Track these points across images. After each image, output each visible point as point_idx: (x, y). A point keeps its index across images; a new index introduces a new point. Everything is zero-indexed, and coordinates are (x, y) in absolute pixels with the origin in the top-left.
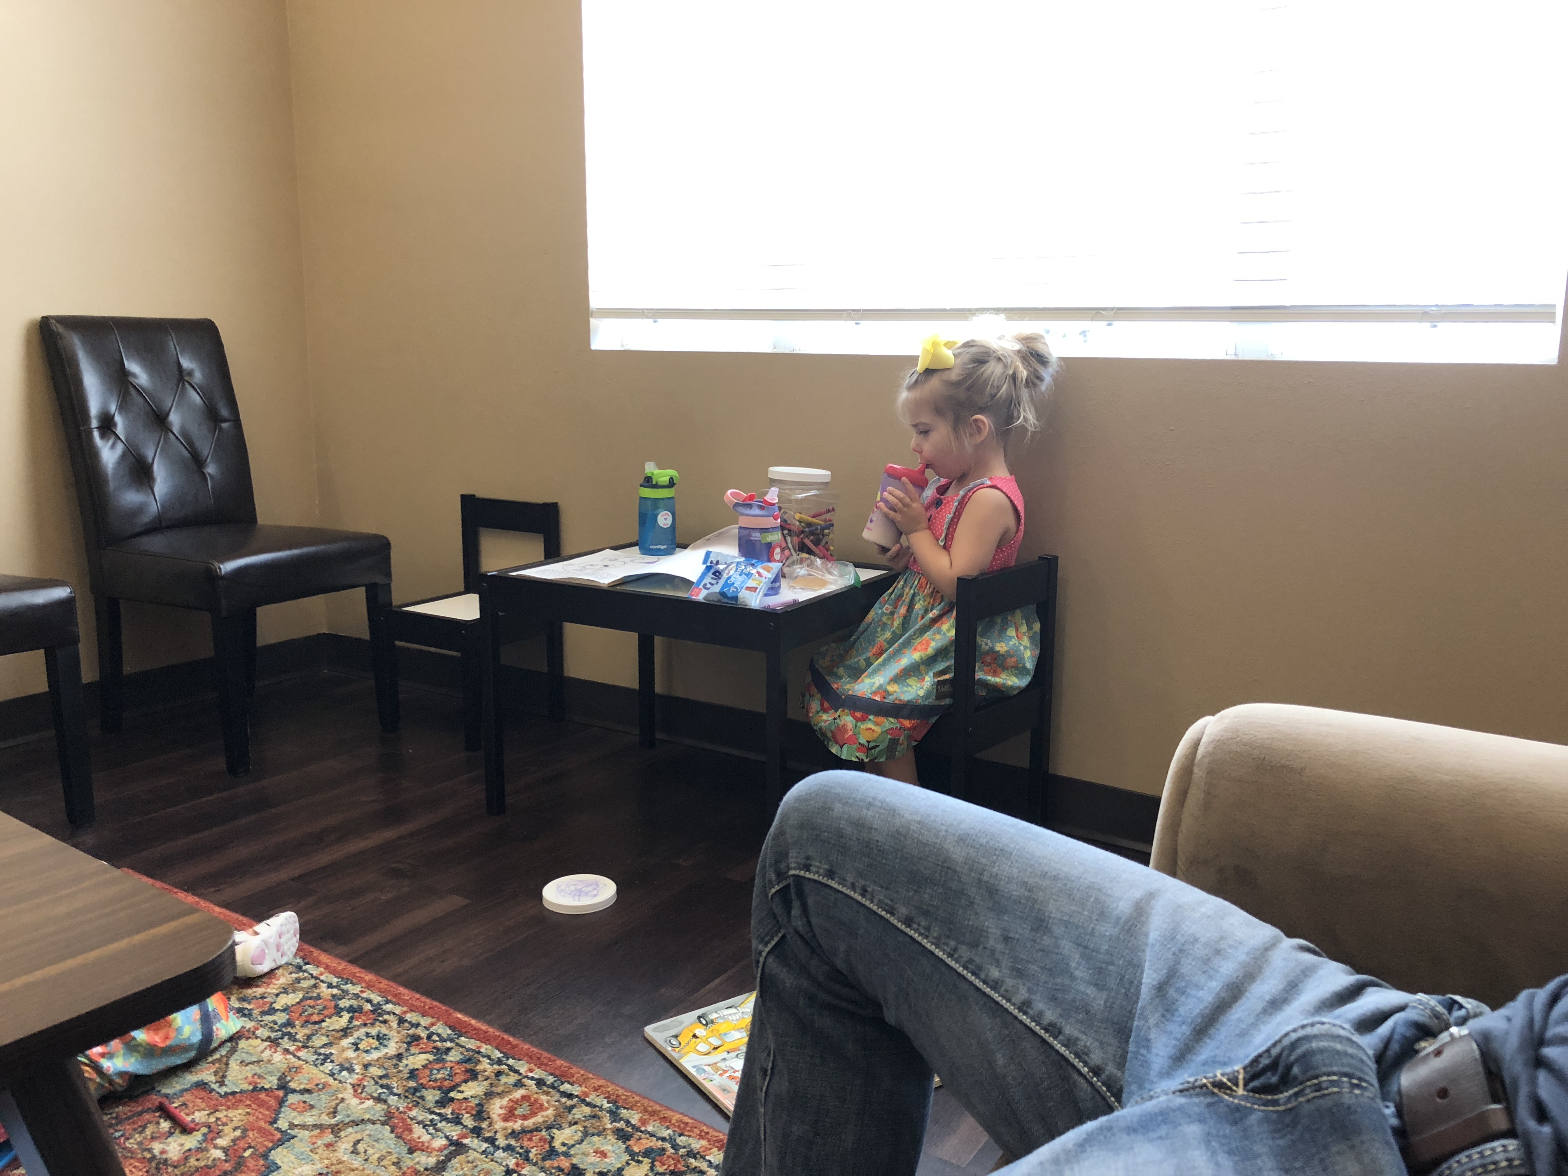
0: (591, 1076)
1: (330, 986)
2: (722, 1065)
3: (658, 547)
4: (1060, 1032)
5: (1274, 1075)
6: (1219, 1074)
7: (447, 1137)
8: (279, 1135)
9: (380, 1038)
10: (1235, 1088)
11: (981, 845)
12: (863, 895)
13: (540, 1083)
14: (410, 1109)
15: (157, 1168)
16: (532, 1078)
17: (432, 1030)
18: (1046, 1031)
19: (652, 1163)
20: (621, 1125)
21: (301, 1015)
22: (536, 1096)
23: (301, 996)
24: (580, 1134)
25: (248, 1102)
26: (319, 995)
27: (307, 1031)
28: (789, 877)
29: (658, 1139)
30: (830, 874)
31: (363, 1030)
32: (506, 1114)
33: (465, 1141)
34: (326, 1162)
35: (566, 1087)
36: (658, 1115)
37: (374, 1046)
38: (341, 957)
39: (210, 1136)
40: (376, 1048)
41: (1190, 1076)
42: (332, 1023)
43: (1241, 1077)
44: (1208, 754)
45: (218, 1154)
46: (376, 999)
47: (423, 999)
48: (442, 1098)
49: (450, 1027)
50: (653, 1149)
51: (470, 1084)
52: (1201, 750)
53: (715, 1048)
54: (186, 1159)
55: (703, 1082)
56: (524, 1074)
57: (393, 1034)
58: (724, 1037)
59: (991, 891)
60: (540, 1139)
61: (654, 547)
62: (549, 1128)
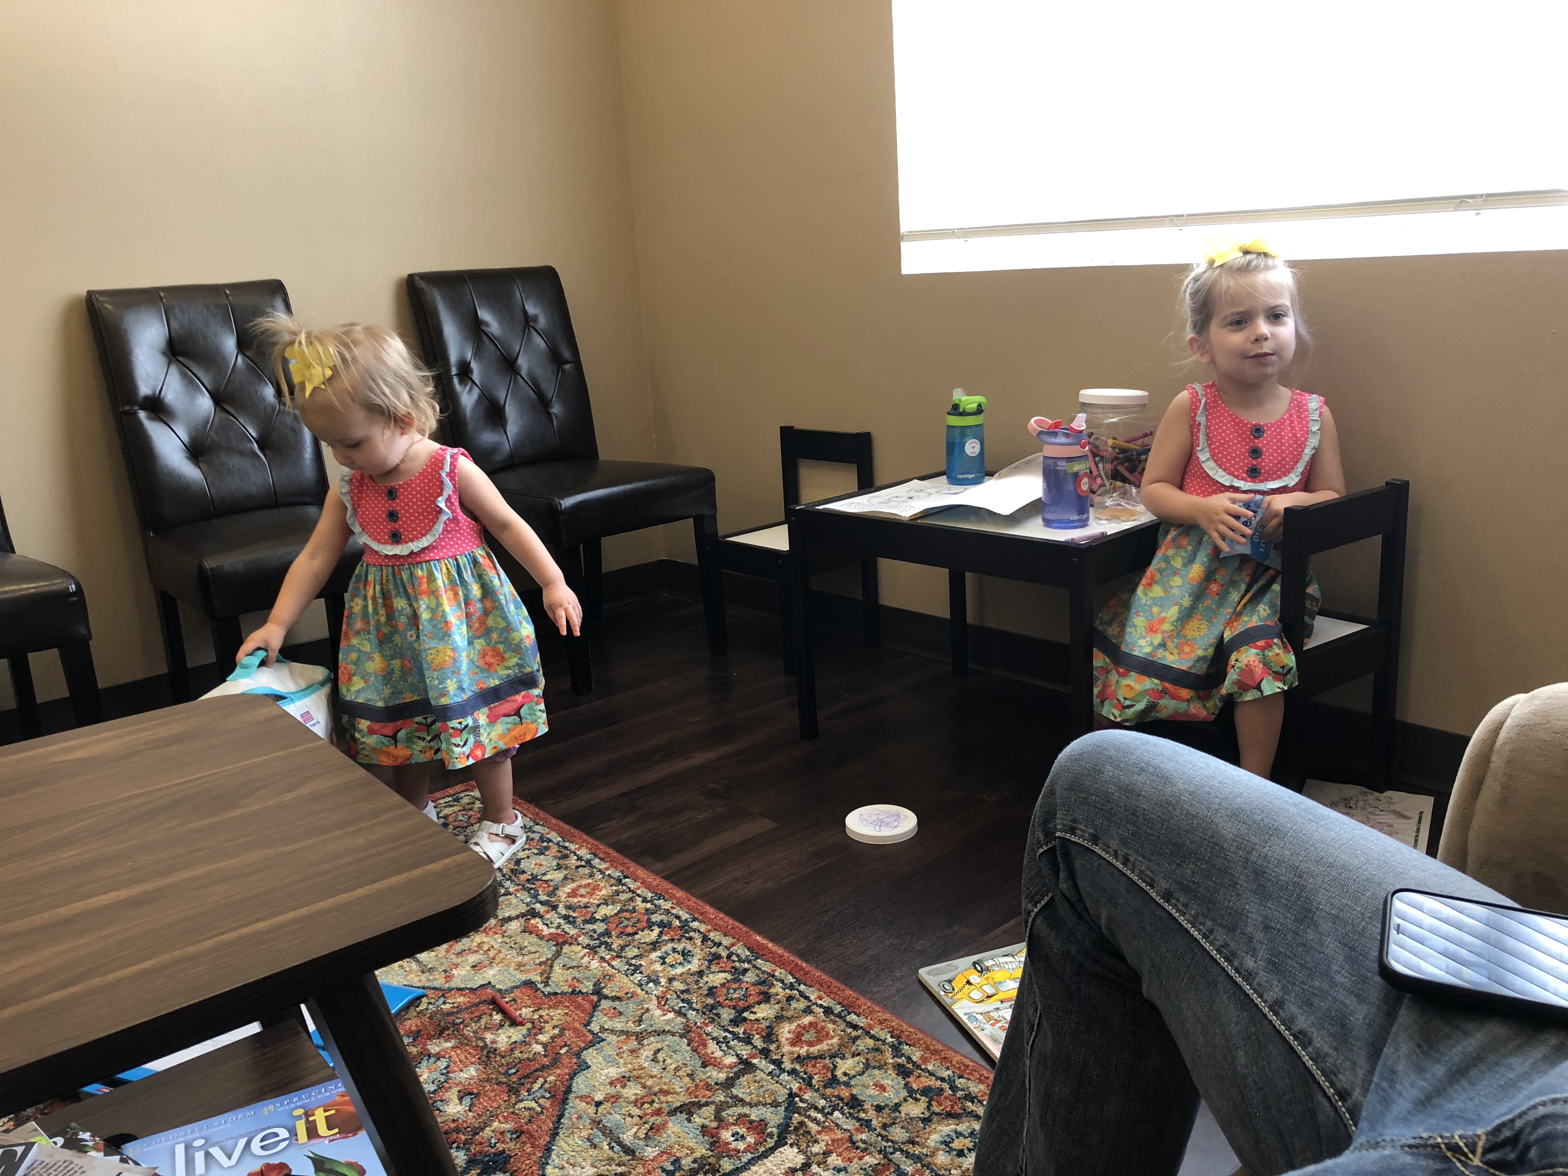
0: (877, 1008)
1: (645, 900)
2: (995, 1015)
3: (966, 476)
4: (1310, 1043)
5: (1512, 1151)
6: (1457, 1135)
7: (737, 1055)
8: (590, 1037)
9: (685, 954)
10: (1471, 1156)
11: (1254, 822)
12: (1125, 864)
13: (828, 1011)
14: (707, 1025)
15: (488, 1057)
16: (821, 1006)
17: (732, 950)
18: (1296, 1038)
19: (929, 1103)
20: (902, 1060)
21: (617, 926)
22: (823, 1024)
23: (619, 908)
24: (862, 1066)
25: (567, 1004)
26: (634, 908)
27: (621, 942)
28: (1056, 838)
29: (937, 1078)
30: (1095, 839)
31: (670, 945)
32: (793, 1039)
33: (755, 1061)
34: (630, 1066)
35: (852, 1018)
36: (940, 1054)
37: (679, 961)
38: (656, 873)
39: (534, 1031)
40: (680, 964)
41: (1426, 1130)
42: (644, 937)
43: (1481, 1144)
44: (1509, 740)
45: (538, 1048)
46: (685, 916)
47: (726, 918)
48: (736, 1017)
49: (748, 949)
50: (931, 1088)
51: (763, 1006)
52: (1503, 734)
53: (989, 997)
54: (512, 1050)
55: (974, 1030)
56: (814, 1001)
57: (697, 951)
58: (999, 986)
59: (1259, 873)
60: (824, 1067)
61: (961, 476)
62: (833, 1056)
